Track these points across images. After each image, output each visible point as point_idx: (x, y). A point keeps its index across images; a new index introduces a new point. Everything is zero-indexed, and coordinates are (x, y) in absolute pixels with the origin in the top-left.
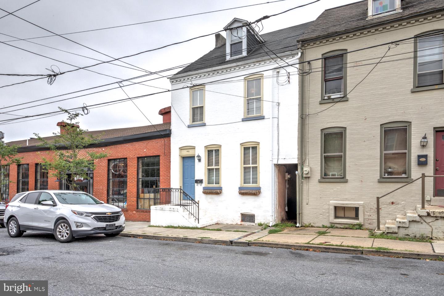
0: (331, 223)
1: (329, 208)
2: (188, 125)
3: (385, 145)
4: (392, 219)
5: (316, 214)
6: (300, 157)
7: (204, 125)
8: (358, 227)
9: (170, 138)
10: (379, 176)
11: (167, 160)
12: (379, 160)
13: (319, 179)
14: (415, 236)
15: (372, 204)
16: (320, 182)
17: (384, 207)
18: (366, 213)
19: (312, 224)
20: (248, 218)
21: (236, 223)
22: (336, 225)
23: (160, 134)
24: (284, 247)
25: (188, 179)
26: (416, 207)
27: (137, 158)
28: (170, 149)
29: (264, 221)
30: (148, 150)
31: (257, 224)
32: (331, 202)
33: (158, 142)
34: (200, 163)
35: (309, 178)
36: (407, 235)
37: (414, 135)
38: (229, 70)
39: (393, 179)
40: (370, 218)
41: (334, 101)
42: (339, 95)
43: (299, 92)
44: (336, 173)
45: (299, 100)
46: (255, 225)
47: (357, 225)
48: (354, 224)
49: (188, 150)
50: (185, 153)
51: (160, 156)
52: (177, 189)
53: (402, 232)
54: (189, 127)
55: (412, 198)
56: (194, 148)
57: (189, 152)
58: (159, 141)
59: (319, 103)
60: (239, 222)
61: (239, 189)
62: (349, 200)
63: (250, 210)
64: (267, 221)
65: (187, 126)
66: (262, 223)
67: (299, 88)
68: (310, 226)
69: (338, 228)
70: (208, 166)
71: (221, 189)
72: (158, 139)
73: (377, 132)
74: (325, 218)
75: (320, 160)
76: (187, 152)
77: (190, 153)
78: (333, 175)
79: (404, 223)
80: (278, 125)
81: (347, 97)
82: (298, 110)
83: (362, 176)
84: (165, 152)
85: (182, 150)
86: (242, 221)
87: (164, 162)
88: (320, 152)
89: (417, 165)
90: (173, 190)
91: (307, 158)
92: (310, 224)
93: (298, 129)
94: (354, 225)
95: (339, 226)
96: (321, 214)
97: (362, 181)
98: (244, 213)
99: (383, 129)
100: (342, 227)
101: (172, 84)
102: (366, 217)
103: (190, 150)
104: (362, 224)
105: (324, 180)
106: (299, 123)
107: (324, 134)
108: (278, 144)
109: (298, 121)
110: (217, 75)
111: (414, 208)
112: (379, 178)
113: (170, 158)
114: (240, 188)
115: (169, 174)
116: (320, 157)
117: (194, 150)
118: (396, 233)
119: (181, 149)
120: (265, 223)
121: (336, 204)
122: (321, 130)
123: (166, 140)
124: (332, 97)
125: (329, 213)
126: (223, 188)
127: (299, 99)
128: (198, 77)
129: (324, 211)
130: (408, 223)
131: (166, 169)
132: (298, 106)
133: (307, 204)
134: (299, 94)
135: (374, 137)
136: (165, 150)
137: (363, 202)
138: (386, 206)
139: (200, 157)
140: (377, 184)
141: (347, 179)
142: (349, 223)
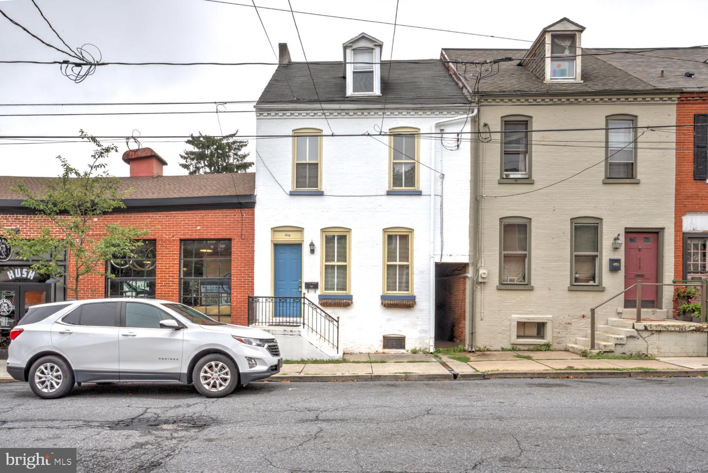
0: (512, 344)
1: (510, 325)
2: (290, 192)
3: (576, 245)
4: (582, 335)
5: (493, 333)
6: (472, 254)
7: (321, 194)
8: (544, 348)
9: (254, 210)
10: (569, 283)
11: (247, 248)
12: (569, 263)
13: (497, 286)
14: (631, 354)
15: (561, 317)
16: (498, 289)
17: (574, 322)
18: (554, 330)
19: (488, 347)
20: (394, 342)
21: (376, 350)
22: (519, 347)
23: (238, 202)
24: (536, 376)
25: (285, 282)
26: (607, 320)
27: (179, 241)
28: (254, 230)
29: (420, 345)
30: (206, 227)
31: (409, 351)
32: (512, 316)
33: (228, 215)
34: (313, 256)
35: (484, 283)
36: (624, 353)
37: (606, 235)
38: (367, 114)
39: (585, 287)
40: (559, 335)
41: (516, 181)
42: (520, 175)
43: (471, 163)
44: (516, 278)
45: (471, 175)
46: (406, 352)
47: (545, 345)
48: (541, 343)
49: (287, 233)
50: (282, 238)
51: (232, 241)
52: (269, 297)
53: (619, 351)
54: (292, 194)
55: (603, 310)
56: (300, 230)
57: (290, 236)
58: (230, 213)
59: (497, 182)
60: (381, 350)
61: (381, 299)
62: (535, 314)
63: (399, 330)
64: (425, 345)
65: (288, 193)
66: (418, 349)
67: (471, 157)
68: (486, 349)
69: (521, 350)
70: (326, 261)
71: (350, 298)
72: (227, 210)
73: (567, 228)
74: (505, 339)
75: (498, 259)
76: (285, 237)
77: (293, 238)
78: (511, 280)
79: (621, 339)
80: (442, 206)
81: (533, 179)
82: (469, 188)
83: (550, 283)
84: (243, 233)
85: (276, 233)
86: (385, 347)
87: (239, 251)
88: (498, 248)
89: (608, 271)
90: (261, 299)
91: (483, 256)
92: (485, 347)
93: (470, 215)
94: (541, 346)
95: (522, 348)
96: (500, 333)
97: (550, 289)
98: (389, 335)
99: (574, 225)
100: (526, 348)
101: (259, 118)
102: (555, 335)
103: (291, 233)
104: (551, 343)
105: (503, 287)
106: (470, 207)
107: (504, 224)
108: (442, 234)
109: (469, 203)
110: (345, 117)
111: (605, 322)
112: (569, 285)
113: (254, 244)
114: (383, 298)
115: (250, 272)
116: (498, 256)
117: (300, 233)
118: (613, 352)
119: (274, 231)
120: (422, 349)
121: (521, 318)
122: (500, 219)
123: (244, 213)
124: (512, 176)
125: (510, 331)
126: (354, 297)
127: (471, 172)
128: (311, 114)
129: (503, 328)
130: (625, 339)
131: (244, 263)
132: (469, 183)
133: (482, 320)
134: (471, 166)
135: (564, 233)
136: (242, 230)
137: (551, 316)
138: (576, 320)
139: (314, 245)
140: (567, 292)
141: (533, 286)
142: (535, 343)
